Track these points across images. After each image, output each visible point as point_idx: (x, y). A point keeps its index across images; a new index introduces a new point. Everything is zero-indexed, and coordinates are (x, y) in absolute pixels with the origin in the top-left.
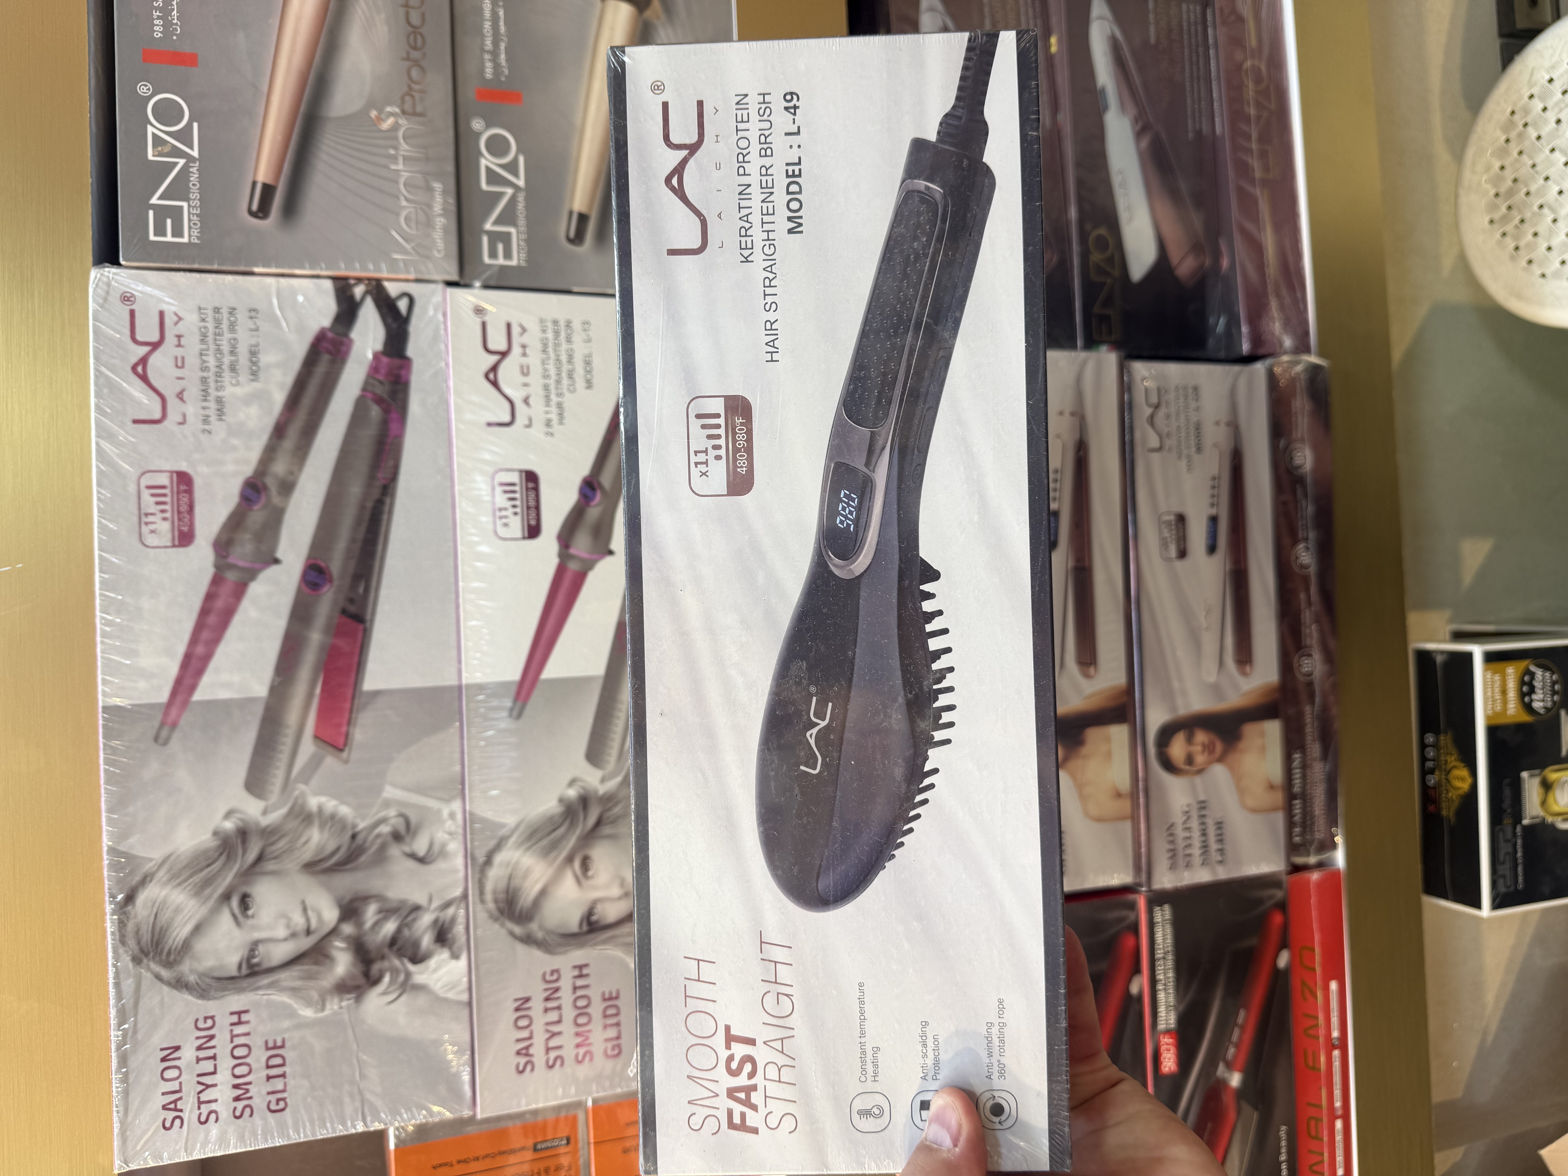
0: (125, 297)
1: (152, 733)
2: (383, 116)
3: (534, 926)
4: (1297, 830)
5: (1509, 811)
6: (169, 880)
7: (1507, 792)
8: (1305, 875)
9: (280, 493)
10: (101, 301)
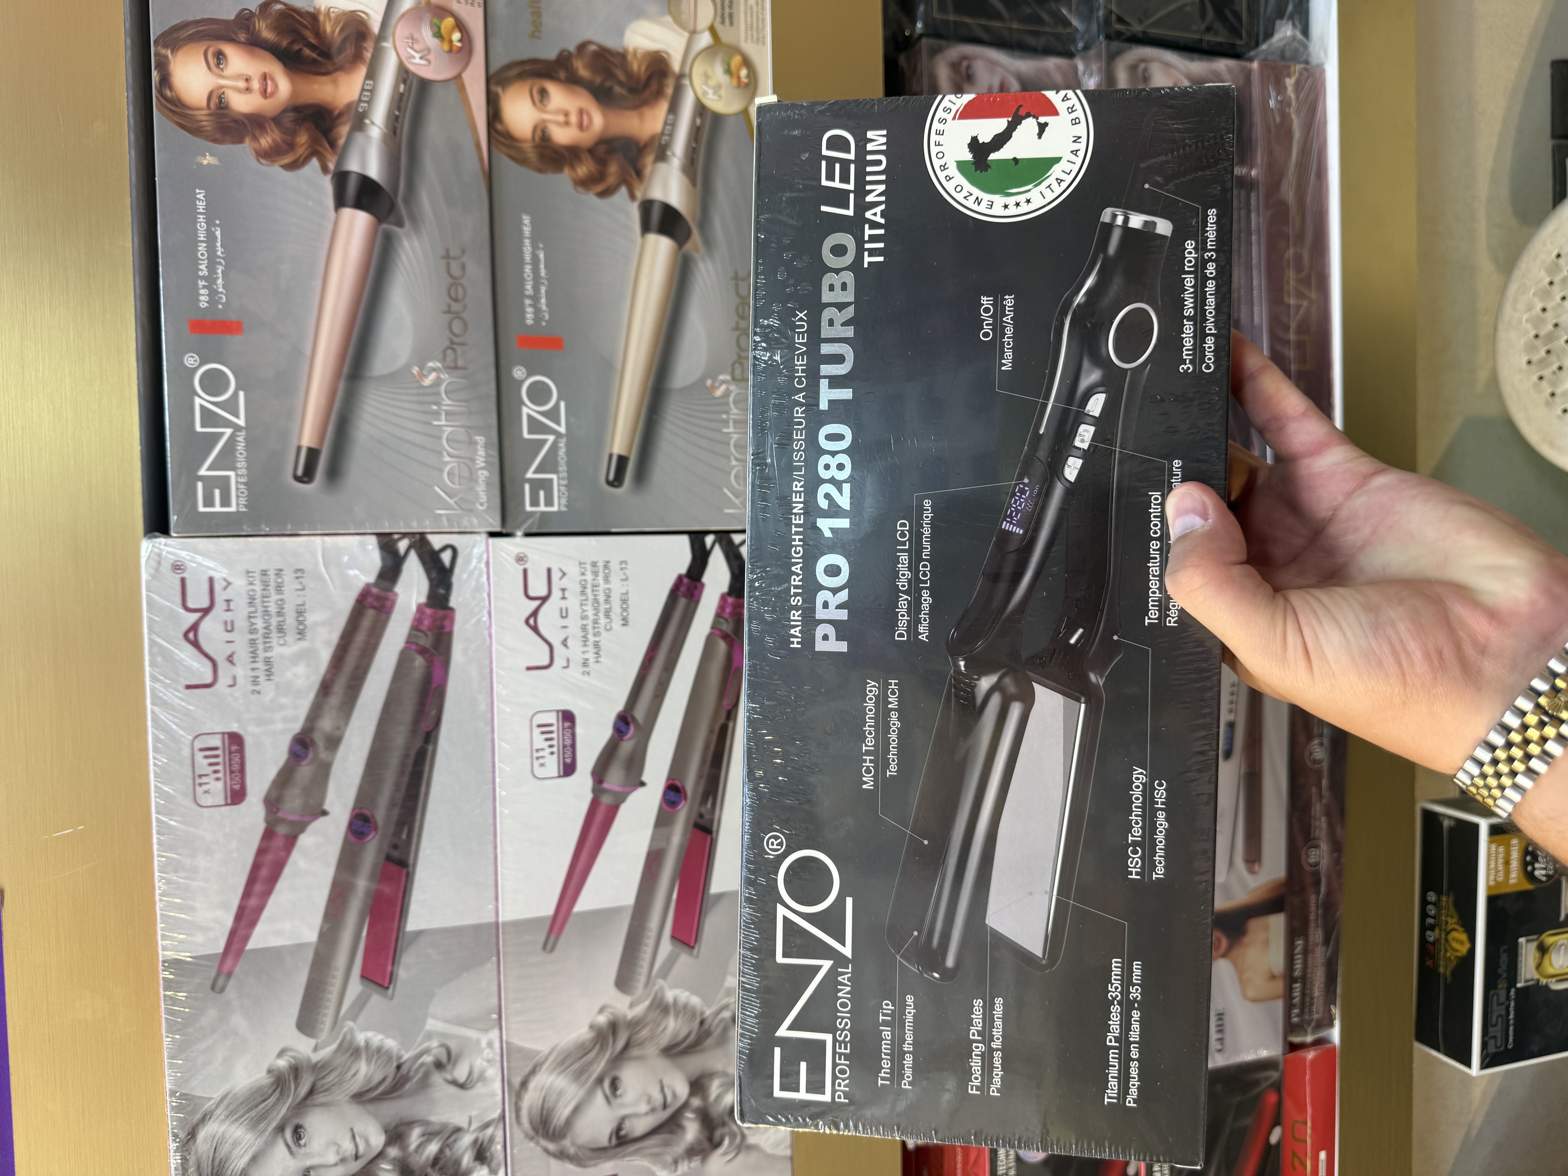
0: (176, 565)
1: (209, 983)
2: (425, 372)
3: (567, 1143)
4: (1296, 1011)
5: (1505, 975)
6: (227, 1117)
7: (1504, 958)
8: (1300, 1053)
9: (327, 748)
10: (153, 571)
